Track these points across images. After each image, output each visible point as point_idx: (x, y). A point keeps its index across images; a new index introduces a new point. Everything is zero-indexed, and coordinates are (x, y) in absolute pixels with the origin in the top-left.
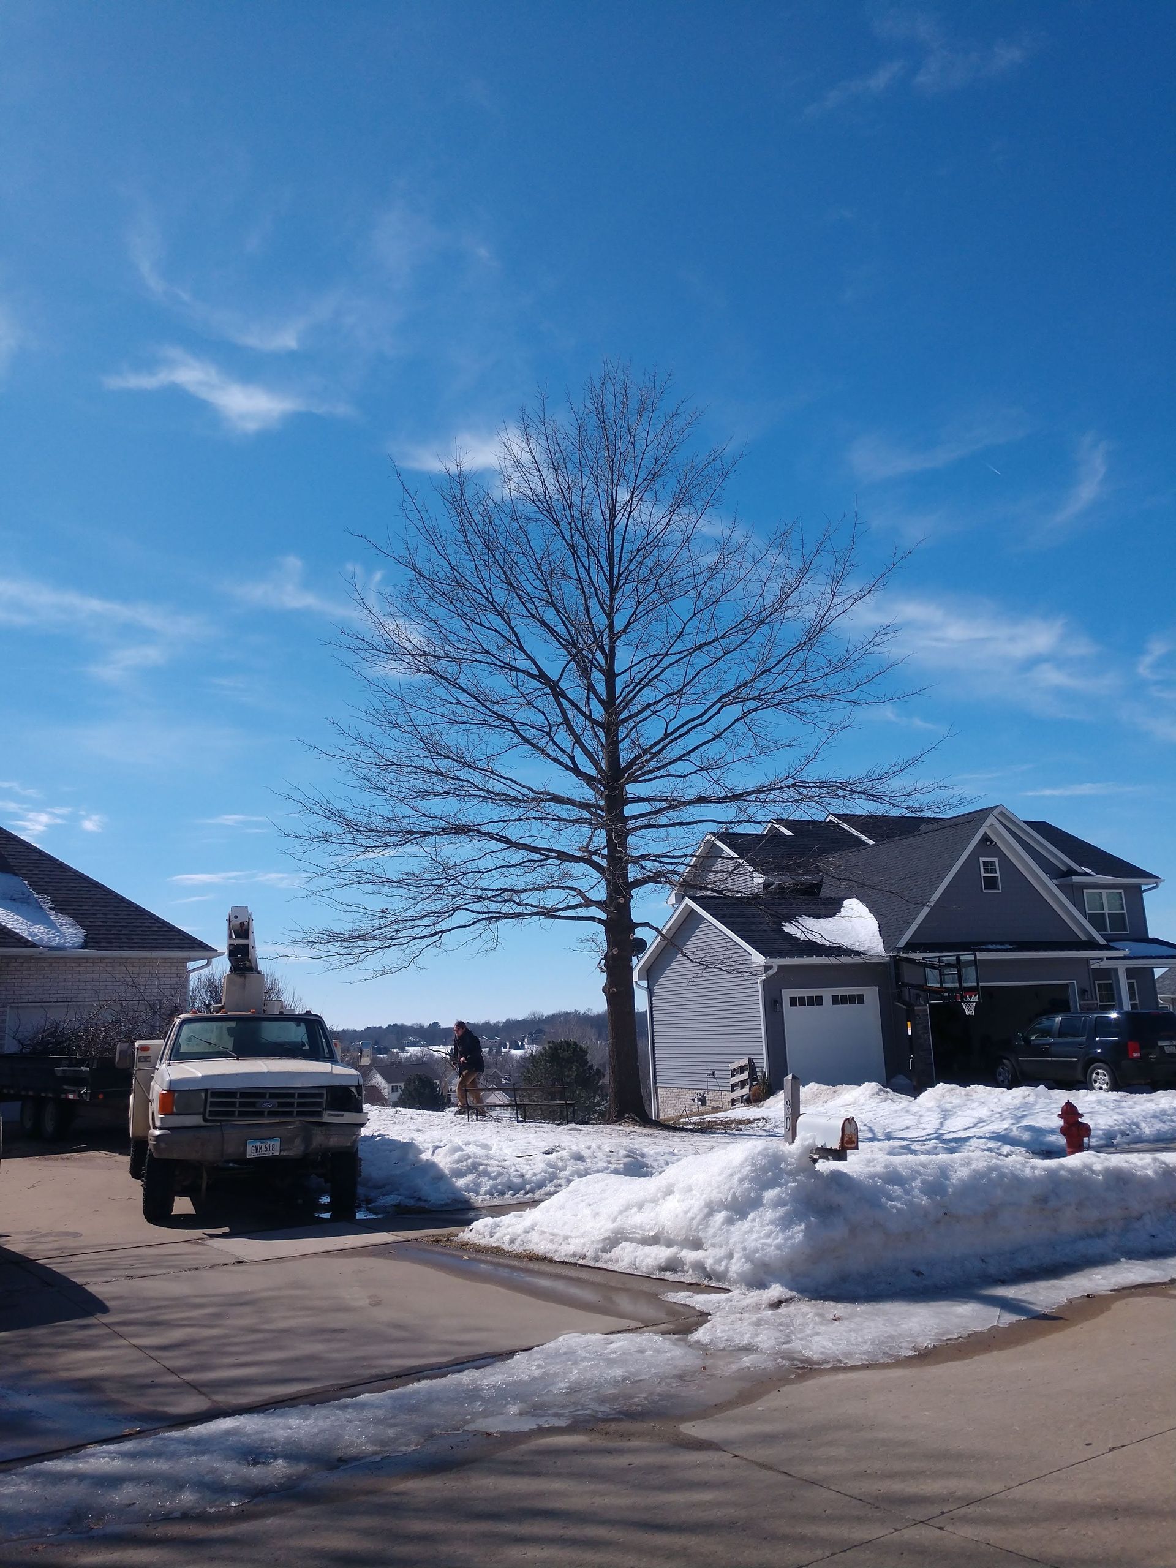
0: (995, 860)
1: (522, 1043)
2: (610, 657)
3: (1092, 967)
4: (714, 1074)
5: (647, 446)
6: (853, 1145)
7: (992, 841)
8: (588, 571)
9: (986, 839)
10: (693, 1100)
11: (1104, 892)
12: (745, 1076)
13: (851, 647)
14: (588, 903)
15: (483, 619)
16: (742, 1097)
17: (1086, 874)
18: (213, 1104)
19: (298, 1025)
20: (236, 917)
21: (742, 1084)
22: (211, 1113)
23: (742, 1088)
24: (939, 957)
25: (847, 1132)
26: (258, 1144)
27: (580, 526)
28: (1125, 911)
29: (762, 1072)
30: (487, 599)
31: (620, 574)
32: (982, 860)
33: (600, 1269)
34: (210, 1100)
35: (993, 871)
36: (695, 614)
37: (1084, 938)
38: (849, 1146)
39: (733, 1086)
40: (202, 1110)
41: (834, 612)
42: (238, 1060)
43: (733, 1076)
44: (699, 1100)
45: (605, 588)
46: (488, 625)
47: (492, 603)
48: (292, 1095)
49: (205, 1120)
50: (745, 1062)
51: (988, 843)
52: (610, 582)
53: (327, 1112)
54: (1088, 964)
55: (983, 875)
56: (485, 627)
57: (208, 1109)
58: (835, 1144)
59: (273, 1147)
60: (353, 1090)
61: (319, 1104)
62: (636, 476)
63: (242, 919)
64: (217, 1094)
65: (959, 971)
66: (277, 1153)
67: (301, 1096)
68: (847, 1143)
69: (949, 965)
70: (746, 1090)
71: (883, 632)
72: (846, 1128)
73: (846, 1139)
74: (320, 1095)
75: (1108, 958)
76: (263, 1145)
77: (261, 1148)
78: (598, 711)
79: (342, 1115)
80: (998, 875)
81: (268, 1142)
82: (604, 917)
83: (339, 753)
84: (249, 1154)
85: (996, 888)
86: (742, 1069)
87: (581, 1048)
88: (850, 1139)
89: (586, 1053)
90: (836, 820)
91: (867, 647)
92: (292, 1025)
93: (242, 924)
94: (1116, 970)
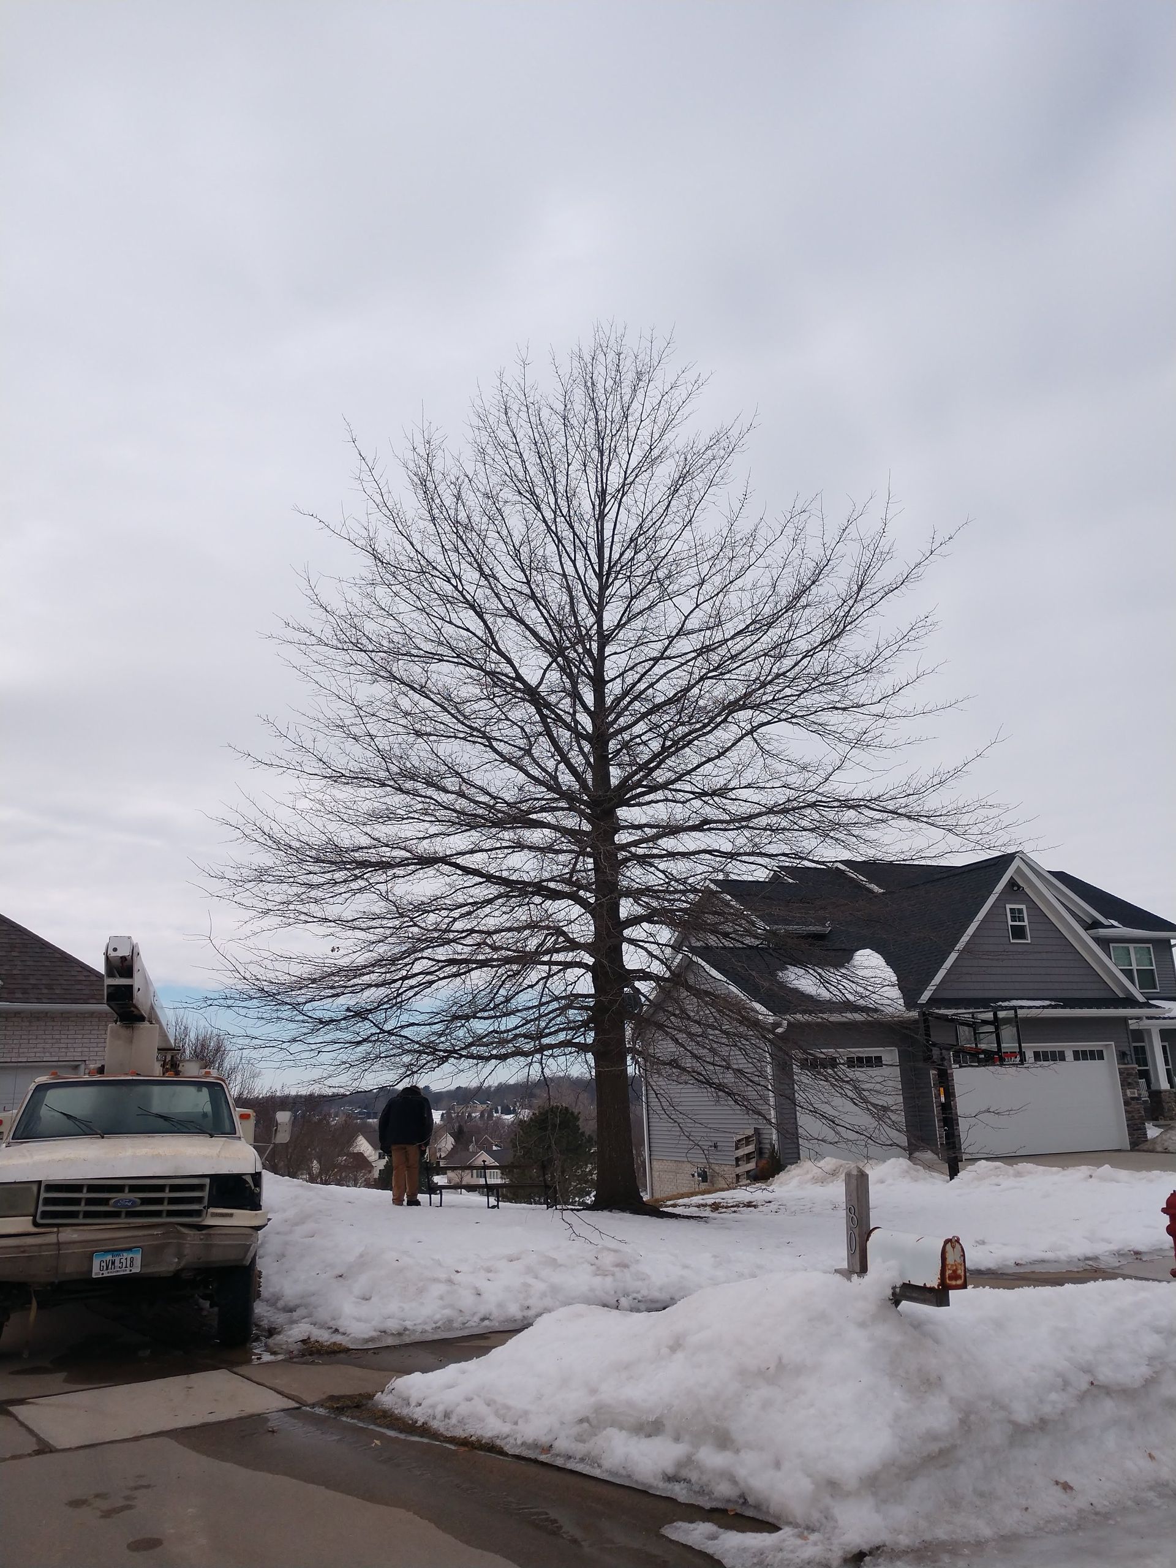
0: (1023, 907)
1: (514, 1108)
2: (599, 663)
3: (1131, 1027)
4: (716, 1146)
5: (642, 421)
6: (959, 1282)
7: (1019, 887)
8: (574, 562)
9: (1012, 883)
10: (693, 1175)
11: (1131, 946)
12: (751, 1148)
13: (882, 643)
14: (574, 946)
15: (454, 616)
16: (748, 1172)
17: (1113, 926)
18: (47, 1202)
19: (200, 1090)
20: (115, 950)
21: (748, 1157)
22: (45, 1215)
23: (748, 1162)
24: (973, 1013)
25: (950, 1260)
26: (109, 1257)
27: (565, 511)
28: (1154, 967)
29: (771, 1144)
30: (456, 587)
31: (610, 568)
32: (1008, 906)
33: (572, 1472)
34: (43, 1195)
35: (1021, 919)
36: (697, 606)
37: (1121, 995)
38: (954, 1283)
39: (737, 1159)
40: (32, 1210)
41: (859, 608)
42: (103, 1138)
43: (737, 1148)
44: (699, 1175)
45: (594, 585)
46: (460, 624)
47: (461, 593)
48: (160, 1188)
49: (35, 1224)
50: (751, 1132)
51: (1015, 888)
52: (599, 576)
53: (212, 1210)
54: (1127, 1024)
55: (1010, 923)
56: (455, 626)
57: (41, 1208)
58: (933, 1282)
59: (132, 1262)
60: (249, 1179)
61: (199, 1200)
62: (630, 455)
63: (124, 952)
64: (52, 1187)
65: (997, 1028)
66: (136, 1269)
67: (174, 1188)
68: (951, 1278)
69: (985, 1022)
70: (751, 1165)
71: (920, 624)
72: (947, 1255)
73: (948, 1272)
74: (201, 1187)
75: (1148, 1018)
76: (117, 1259)
77: (113, 1263)
78: (586, 722)
79: (231, 1215)
80: (1026, 923)
81: (125, 1255)
82: (590, 961)
83: (276, 762)
84: (96, 1272)
85: (1024, 937)
86: (747, 1140)
87: (572, 1113)
88: (955, 1271)
89: (577, 1119)
90: (842, 867)
91: (900, 643)
92: (192, 1090)
93: (123, 958)
94: (1149, 1031)
